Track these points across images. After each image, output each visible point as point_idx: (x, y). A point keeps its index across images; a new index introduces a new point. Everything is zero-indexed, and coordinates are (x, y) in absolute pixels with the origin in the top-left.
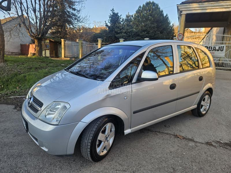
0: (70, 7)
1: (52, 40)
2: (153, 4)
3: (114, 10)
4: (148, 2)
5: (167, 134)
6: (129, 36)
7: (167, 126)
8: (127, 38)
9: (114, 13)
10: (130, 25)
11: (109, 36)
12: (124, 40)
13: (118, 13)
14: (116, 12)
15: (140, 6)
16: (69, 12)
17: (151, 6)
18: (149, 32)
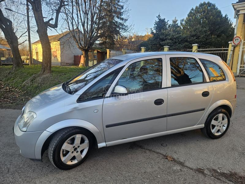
0: (118, 17)
1: (99, 51)
2: (209, 4)
3: (160, 16)
4: (202, 3)
5: (158, 153)
6: (176, 42)
7: (163, 145)
8: (172, 44)
9: (160, 20)
10: (177, 31)
11: (153, 43)
12: (169, 47)
13: (165, 19)
14: (162, 18)
15: (192, 8)
16: (117, 22)
17: (206, 7)
18: (199, 37)
